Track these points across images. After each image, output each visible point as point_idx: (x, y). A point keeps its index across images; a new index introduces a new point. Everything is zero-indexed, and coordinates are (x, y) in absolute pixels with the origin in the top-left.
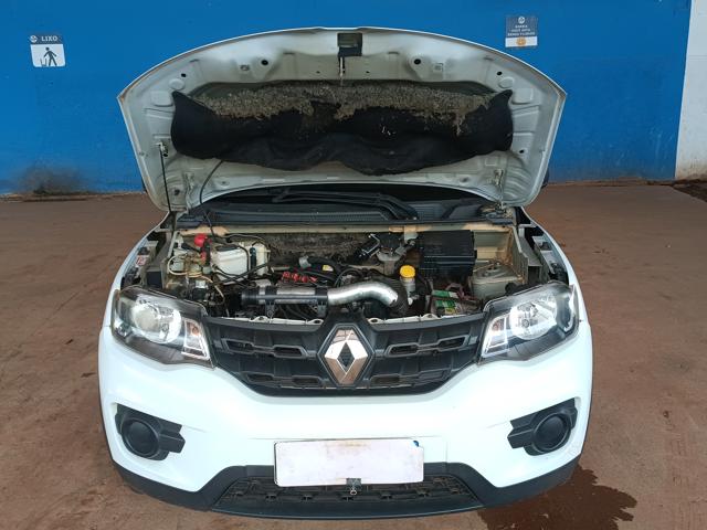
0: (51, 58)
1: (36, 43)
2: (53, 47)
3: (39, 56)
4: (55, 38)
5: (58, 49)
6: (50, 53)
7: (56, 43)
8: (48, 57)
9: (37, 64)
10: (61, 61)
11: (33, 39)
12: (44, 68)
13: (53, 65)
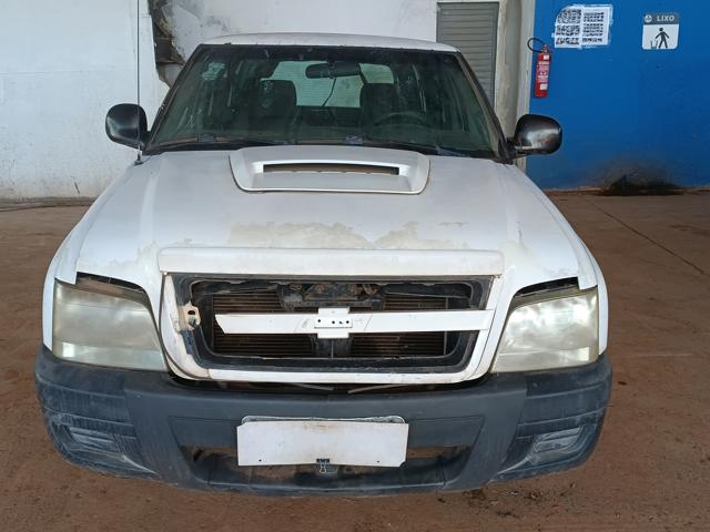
0: (663, 39)
1: (651, 23)
2: (668, 29)
3: (650, 37)
4: (672, 18)
5: (673, 31)
6: (663, 35)
7: (671, 23)
8: (660, 38)
9: (646, 46)
10: (672, 43)
11: (648, 18)
12: (653, 50)
13: (663, 47)
